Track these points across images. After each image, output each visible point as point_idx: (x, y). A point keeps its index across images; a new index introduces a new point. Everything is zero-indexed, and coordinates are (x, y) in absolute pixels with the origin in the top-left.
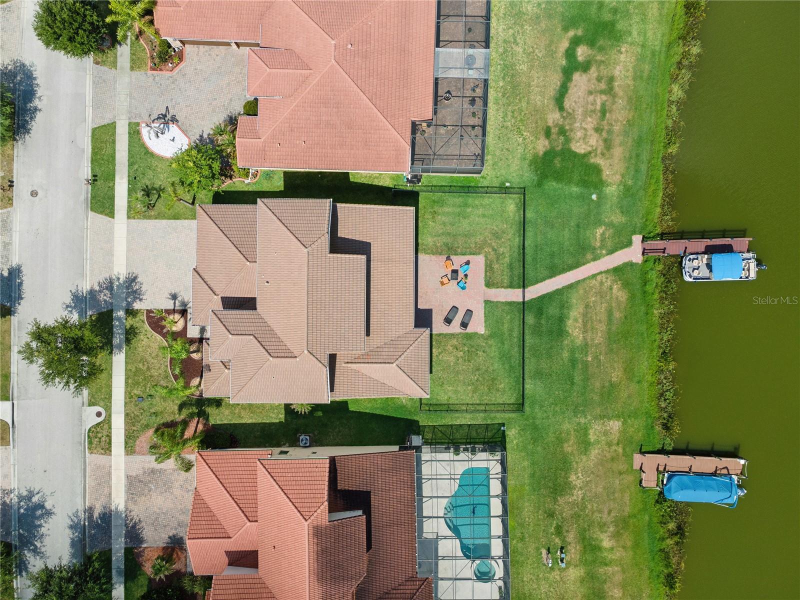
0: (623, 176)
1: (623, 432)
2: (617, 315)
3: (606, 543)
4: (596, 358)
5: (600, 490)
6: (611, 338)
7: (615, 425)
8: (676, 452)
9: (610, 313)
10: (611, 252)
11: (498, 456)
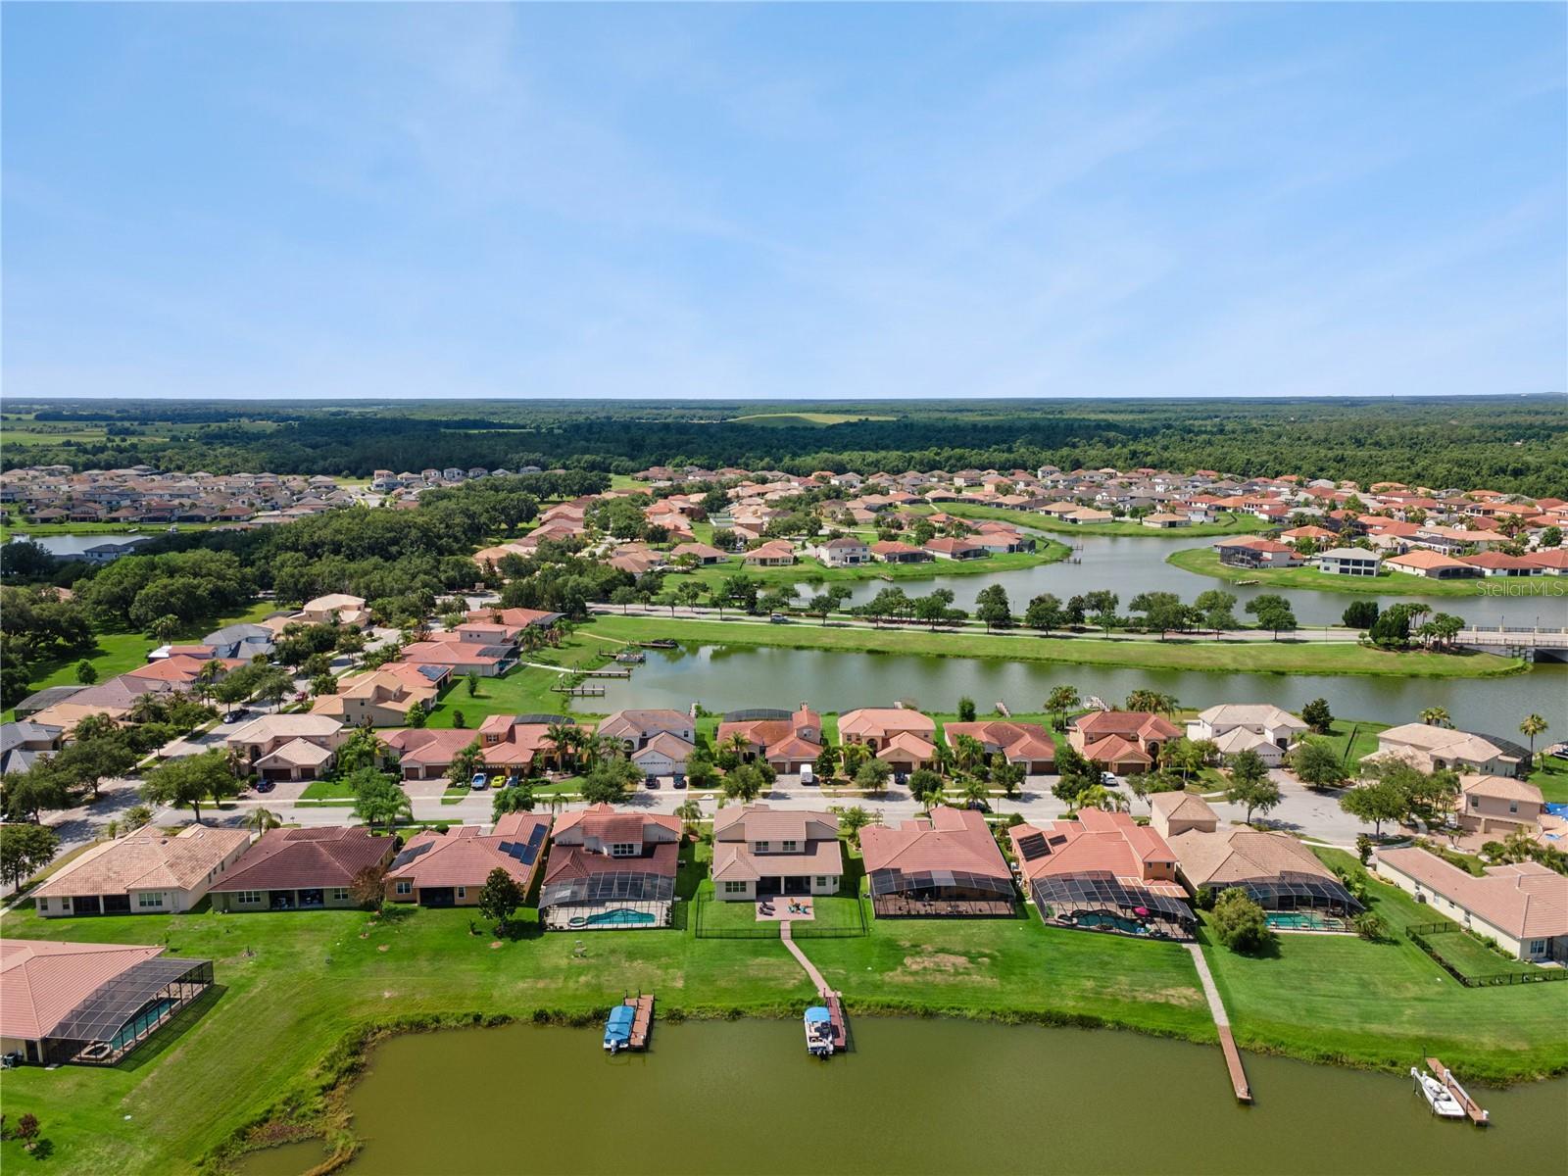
0: (889, 983)
1: (673, 989)
2: (772, 983)
3: (582, 979)
4: (737, 971)
5: (629, 975)
6: (754, 981)
7: (680, 984)
8: (652, 1020)
9: (776, 979)
10: (824, 978)
11: (663, 924)
